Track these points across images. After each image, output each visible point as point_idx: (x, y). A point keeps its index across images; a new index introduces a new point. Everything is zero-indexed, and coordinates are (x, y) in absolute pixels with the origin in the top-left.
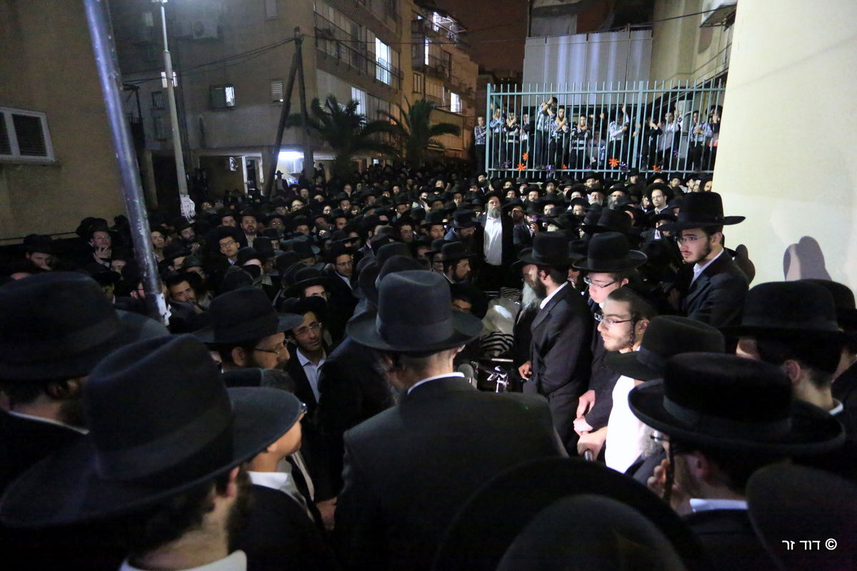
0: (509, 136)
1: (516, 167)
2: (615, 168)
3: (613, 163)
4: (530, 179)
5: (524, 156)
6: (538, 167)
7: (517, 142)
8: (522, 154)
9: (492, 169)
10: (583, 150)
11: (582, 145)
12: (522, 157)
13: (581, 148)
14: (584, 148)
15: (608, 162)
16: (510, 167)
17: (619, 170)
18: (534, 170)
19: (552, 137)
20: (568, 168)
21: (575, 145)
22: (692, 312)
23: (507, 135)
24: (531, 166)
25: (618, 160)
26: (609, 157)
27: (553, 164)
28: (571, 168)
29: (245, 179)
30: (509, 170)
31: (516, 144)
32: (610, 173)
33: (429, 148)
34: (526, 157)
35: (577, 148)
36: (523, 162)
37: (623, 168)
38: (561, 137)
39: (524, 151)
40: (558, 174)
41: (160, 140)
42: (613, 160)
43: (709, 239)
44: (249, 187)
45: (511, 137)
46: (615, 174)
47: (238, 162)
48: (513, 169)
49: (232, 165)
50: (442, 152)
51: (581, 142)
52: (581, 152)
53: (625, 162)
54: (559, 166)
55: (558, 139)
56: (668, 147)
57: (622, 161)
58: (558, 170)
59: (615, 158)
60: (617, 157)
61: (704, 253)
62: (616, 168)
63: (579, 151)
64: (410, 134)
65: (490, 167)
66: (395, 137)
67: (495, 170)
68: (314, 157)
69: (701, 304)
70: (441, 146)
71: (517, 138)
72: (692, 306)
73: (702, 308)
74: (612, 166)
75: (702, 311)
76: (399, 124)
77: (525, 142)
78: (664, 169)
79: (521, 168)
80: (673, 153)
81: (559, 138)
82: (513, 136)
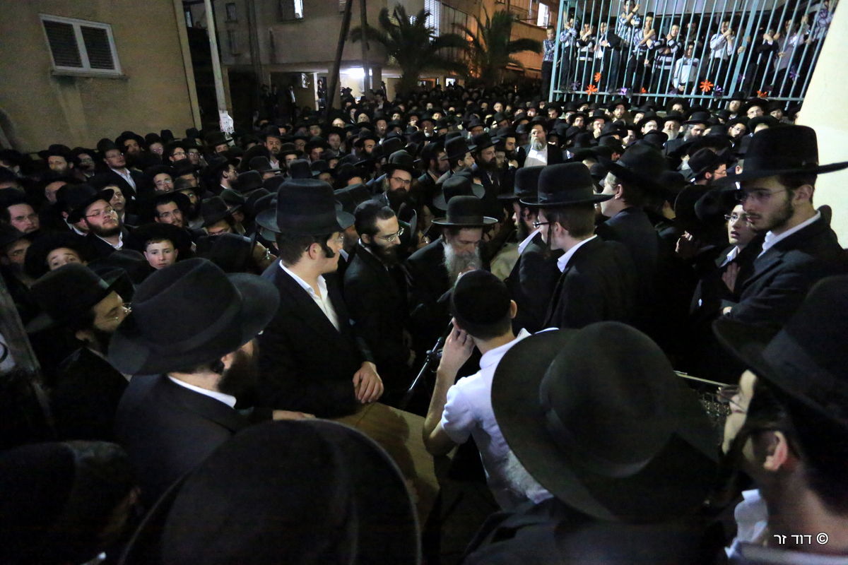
0: (581, 53)
1: (585, 89)
2: (706, 94)
3: (706, 87)
4: (601, 104)
5: (596, 76)
6: (610, 91)
7: (590, 59)
8: (595, 74)
9: (558, 91)
10: (669, 70)
11: (669, 64)
12: (594, 78)
13: (666, 68)
14: (670, 68)
15: (699, 84)
16: (579, 89)
17: (711, 96)
18: (606, 93)
19: (632, 53)
20: (647, 93)
21: (660, 63)
22: (745, 298)
23: (579, 51)
24: (602, 89)
25: (713, 83)
26: (702, 79)
27: (631, 87)
28: (651, 92)
29: (317, 98)
30: (577, 92)
31: (588, 62)
32: (700, 99)
33: (507, 67)
34: (598, 77)
35: (662, 67)
36: (595, 83)
37: (717, 94)
38: (645, 54)
39: (597, 70)
40: (634, 99)
41: (235, 55)
42: (706, 83)
43: (790, 195)
44: (320, 105)
45: (583, 54)
46: (706, 101)
47: (310, 78)
48: (582, 92)
49: (304, 82)
50: (520, 71)
51: (668, 59)
52: (666, 72)
53: (721, 86)
54: (637, 90)
55: (640, 56)
56: (783, 67)
57: (717, 84)
58: (635, 94)
59: (709, 80)
60: (712, 79)
61: (781, 216)
62: (708, 93)
63: (664, 71)
64: (486, 50)
65: (556, 88)
66: (469, 54)
67: (560, 92)
68: (382, 74)
69: (761, 289)
70: (518, 64)
71: (591, 55)
72: (749, 288)
73: (760, 296)
74: (703, 90)
75: (761, 301)
76: (475, 41)
77: (598, 61)
78: (772, 95)
79: (590, 91)
80: (789, 74)
81: (641, 54)
82: (585, 52)
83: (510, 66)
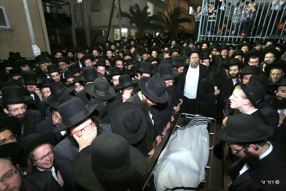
9: (202, 36)
31: (213, 22)
33: (178, 29)
47: (106, 32)
49: (104, 34)
50: (183, 31)
64: (170, 22)
66: (164, 24)
68: (131, 31)
70: (183, 28)
76: (167, 19)
82: (211, 18)
83: (179, 28)
